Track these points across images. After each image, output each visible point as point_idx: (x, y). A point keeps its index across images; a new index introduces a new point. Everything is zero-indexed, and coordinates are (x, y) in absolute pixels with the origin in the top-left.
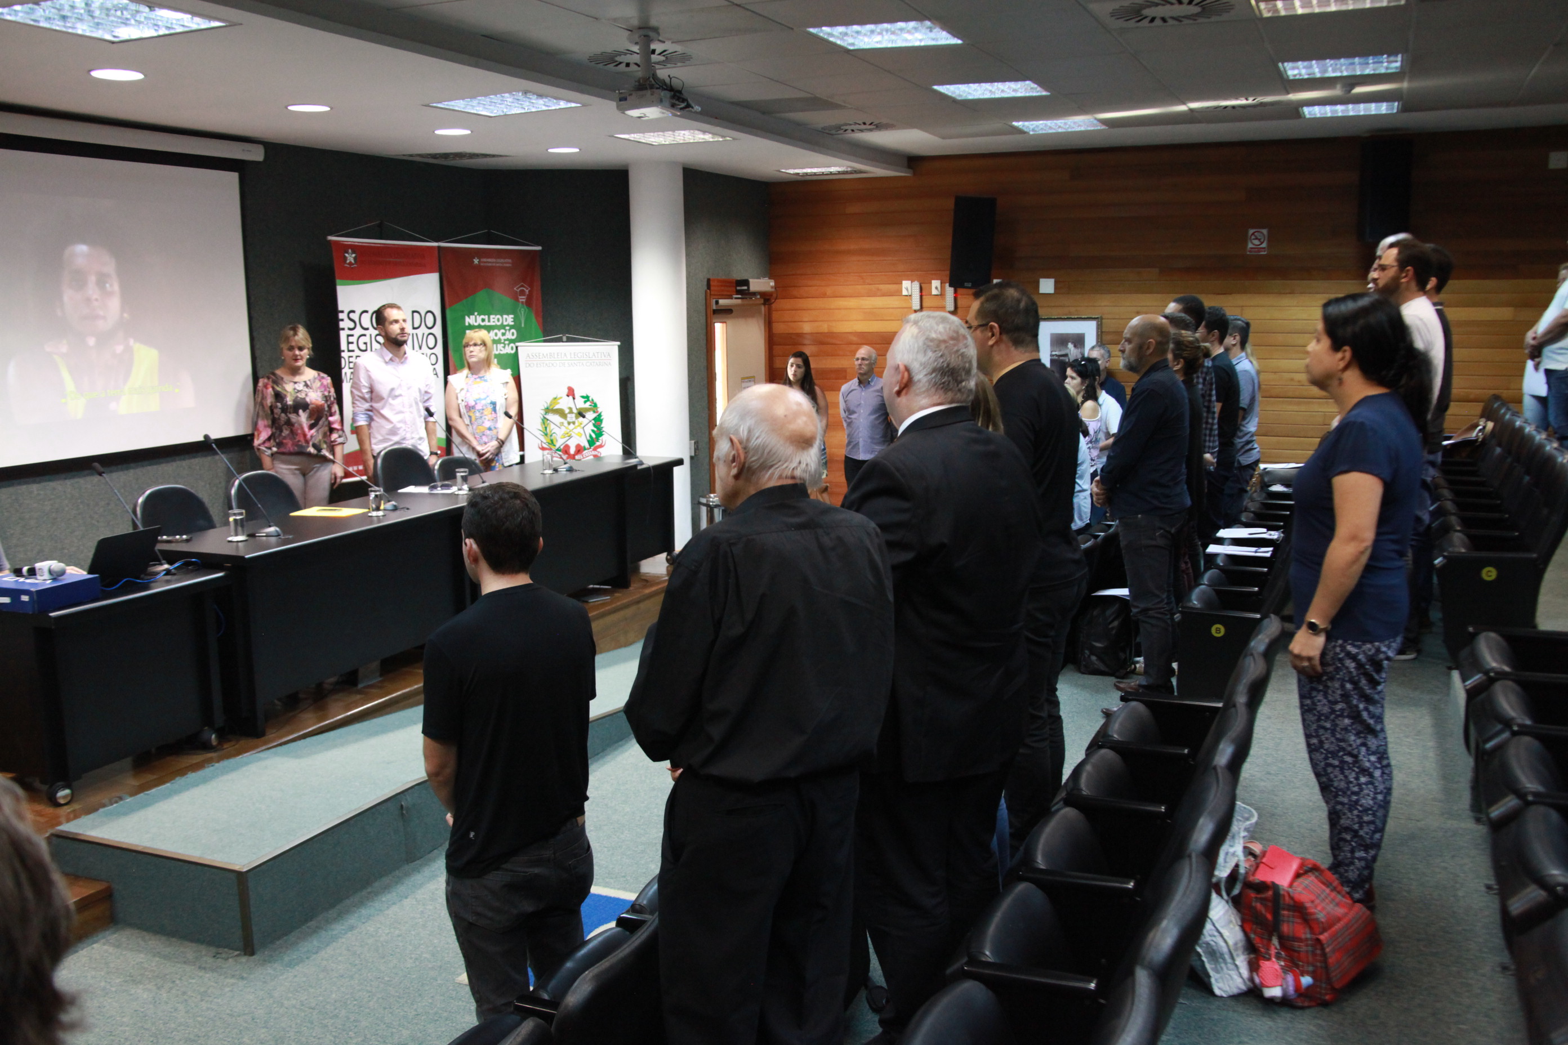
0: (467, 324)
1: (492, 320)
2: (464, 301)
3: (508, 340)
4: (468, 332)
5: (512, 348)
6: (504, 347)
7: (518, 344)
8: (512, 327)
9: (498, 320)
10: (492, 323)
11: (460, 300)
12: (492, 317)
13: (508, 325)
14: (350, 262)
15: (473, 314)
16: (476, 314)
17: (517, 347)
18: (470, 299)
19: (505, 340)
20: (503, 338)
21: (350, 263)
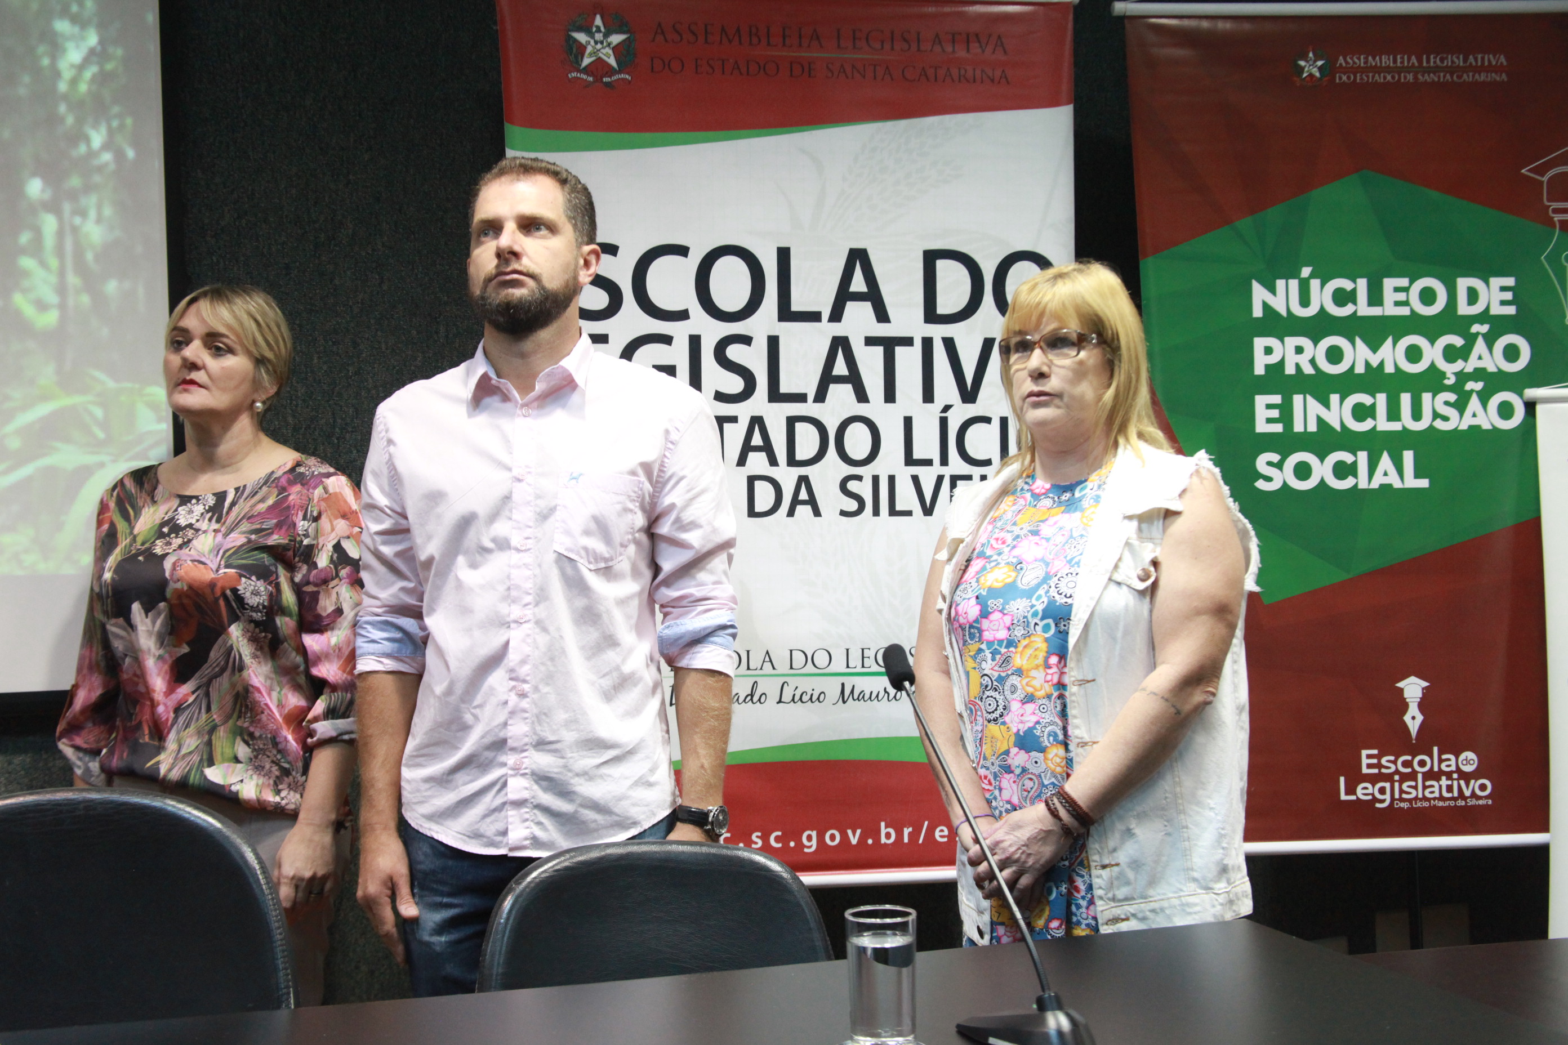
0: (1258, 312)
1: (1389, 296)
2: (1245, 224)
3: (1479, 374)
4: (1260, 343)
5: (1505, 410)
6: (1460, 406)
7: (1531, 393)
8: (1499, 326)
9: (1428, 296)
10: (1389, 309)
11: (1227, 221)
12: (1389, 284)
13: (1484, 317)
14: (599, 64)
15: (1292, 273)
16: (1306, 272)
17: (1530, 407)
18: (1274, 215)
19: (1462, 377)
20: (1450, 370)
21: (599, 67)
